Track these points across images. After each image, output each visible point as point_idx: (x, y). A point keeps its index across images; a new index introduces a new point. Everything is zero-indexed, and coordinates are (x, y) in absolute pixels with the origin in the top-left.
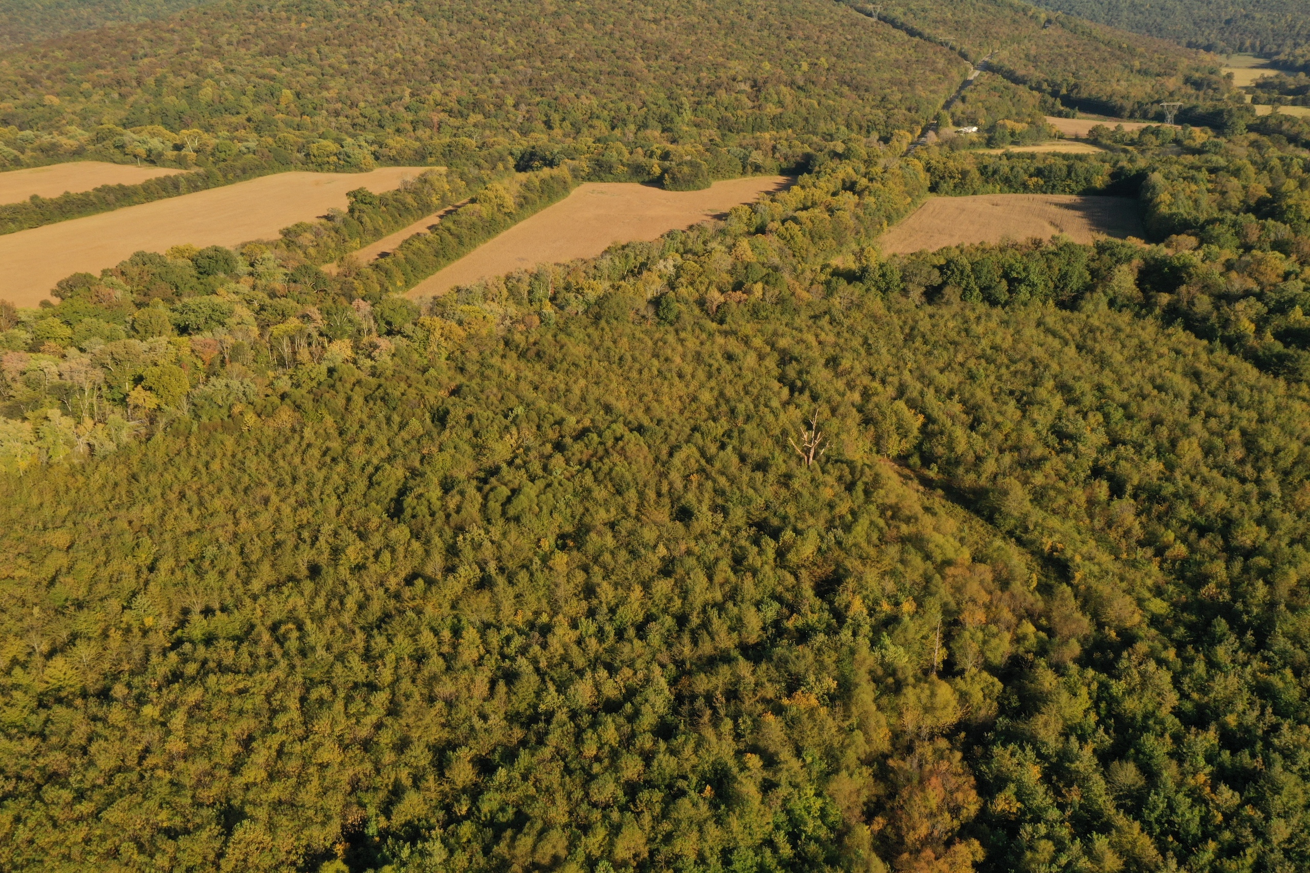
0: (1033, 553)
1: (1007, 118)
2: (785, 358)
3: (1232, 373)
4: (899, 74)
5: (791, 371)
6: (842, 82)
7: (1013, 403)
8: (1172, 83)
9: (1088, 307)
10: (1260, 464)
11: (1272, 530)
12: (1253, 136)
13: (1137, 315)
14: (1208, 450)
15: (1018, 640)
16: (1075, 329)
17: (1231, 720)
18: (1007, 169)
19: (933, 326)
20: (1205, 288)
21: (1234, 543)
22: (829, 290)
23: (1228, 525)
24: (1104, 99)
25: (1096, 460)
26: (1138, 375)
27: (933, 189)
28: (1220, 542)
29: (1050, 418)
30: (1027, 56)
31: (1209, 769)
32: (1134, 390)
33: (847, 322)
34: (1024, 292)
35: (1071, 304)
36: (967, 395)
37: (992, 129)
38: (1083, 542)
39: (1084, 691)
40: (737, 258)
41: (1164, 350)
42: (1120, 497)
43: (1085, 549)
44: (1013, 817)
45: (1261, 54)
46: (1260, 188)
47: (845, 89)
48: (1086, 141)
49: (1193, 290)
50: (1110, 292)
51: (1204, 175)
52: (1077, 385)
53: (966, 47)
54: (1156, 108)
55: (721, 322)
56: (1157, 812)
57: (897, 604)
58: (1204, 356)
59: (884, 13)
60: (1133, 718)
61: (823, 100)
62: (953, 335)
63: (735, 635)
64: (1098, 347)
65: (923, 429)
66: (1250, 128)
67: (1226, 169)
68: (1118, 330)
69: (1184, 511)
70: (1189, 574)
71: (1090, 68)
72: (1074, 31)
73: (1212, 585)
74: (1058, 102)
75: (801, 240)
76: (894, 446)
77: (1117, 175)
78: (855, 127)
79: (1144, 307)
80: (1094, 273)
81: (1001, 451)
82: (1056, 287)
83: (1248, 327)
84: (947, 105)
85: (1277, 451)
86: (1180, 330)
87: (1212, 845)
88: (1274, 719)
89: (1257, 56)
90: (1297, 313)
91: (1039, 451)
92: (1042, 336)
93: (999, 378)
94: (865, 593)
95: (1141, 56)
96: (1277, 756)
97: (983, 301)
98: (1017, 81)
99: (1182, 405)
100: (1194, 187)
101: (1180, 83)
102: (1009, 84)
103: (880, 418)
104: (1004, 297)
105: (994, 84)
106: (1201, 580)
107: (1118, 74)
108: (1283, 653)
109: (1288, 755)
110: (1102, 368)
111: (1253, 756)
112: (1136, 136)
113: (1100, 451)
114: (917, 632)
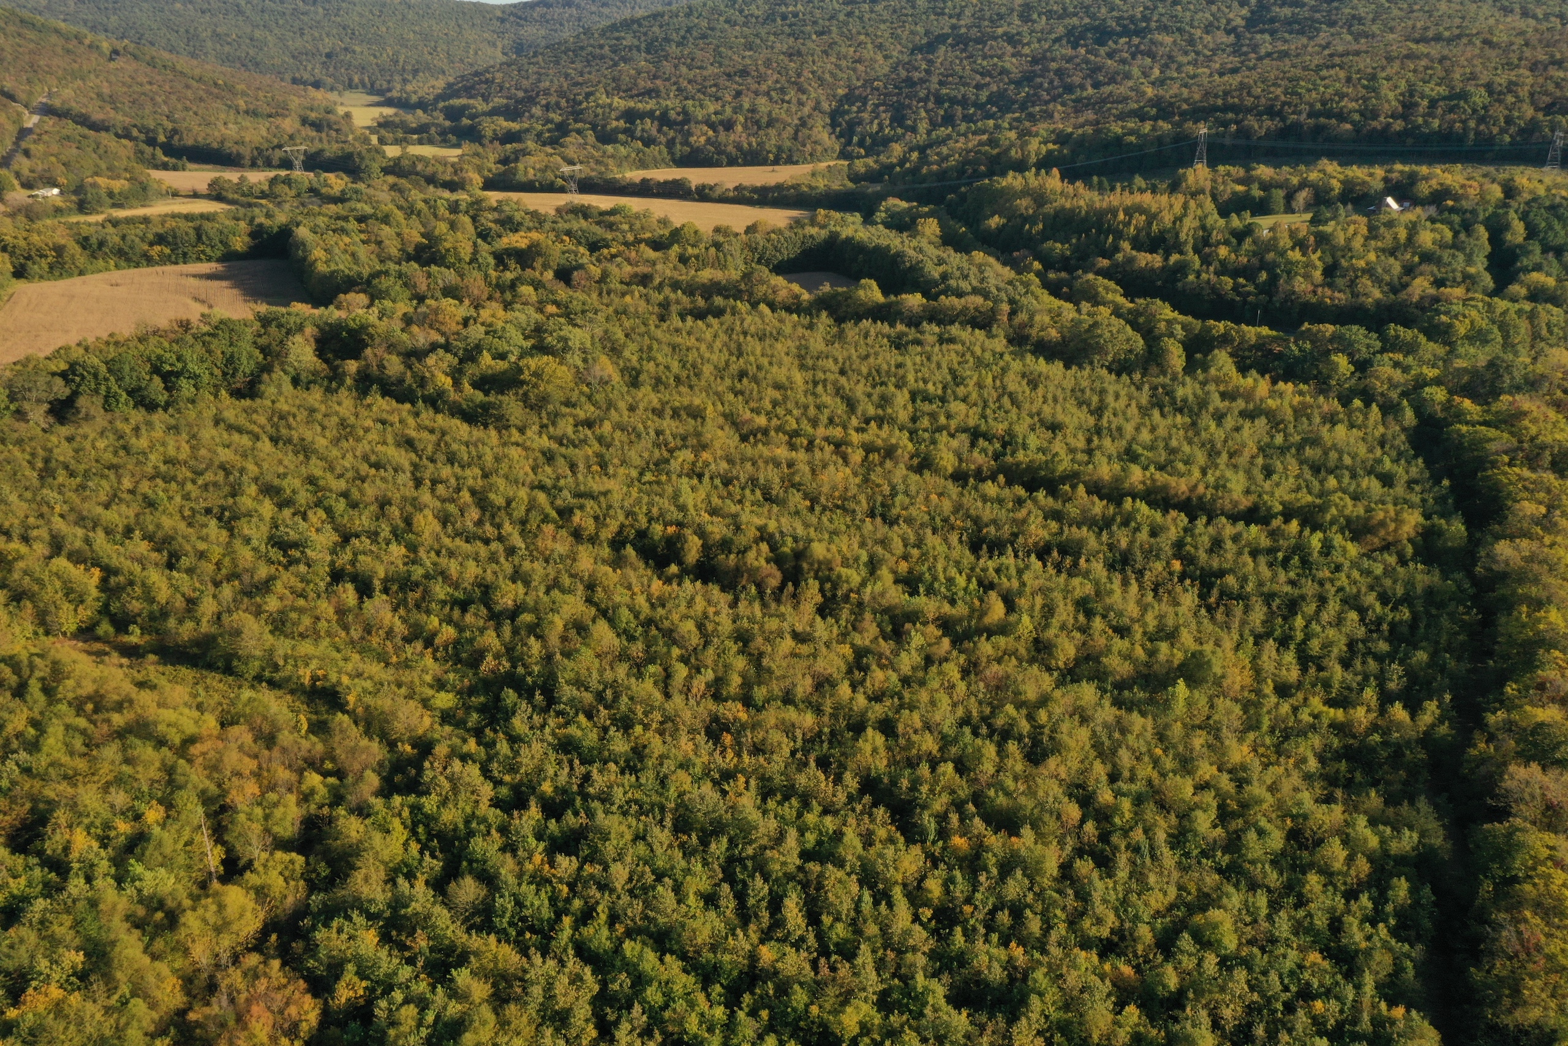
0: (292, 692)
1: (97, 174)
3: (444, 433)
7: (213, 522)
8: (289, 124)
9: (270, 390)
10: (497, 520)
11: (527, 583)
12: (391, 179)
13: (328, 390)
14: (445, 520)
15: (306, 798)
16: (262, 420)
17: (547, 788)
18: (117, 239)
19: (77, 451)
20: (391, 348)
21: (498, 608)
23: (486, 591)
24: (215, 145)
25: (332, 563)
26: (349, 456)
27: (20, 273)
28: (484, 611)
29: (265, 529)
30: (99, 95)
31: (542, 846)
32: (350, 475)
34: (186, 388)
35: (249, 390)
36: (151, 528)
37: (79, 189)
38: (346, 660)
39: (396, 823)
41: (369, 423)
42: (370, 597)
43: (350, 667)
44: (362, 1001)
45: (372, 90)
46: (414, 235)
48: (207, 197)
49: (380, 351)
50: (290, 370)
51: (353, 225)
52: (285, 483)
53: (9, 86)
54: (278, 154)
56: (508, 915)
57: (138, 817)
58: (411, 421)
60: (455, 829)
62: (108, 457)
64: (295, 435)
65: (104, 585)
66: (386, 171)
67: (374, 216)
68: (312, 411)
69: (440, 590)
70: (464, 654)
71: (187, 109)
72: (152, 63)
73: (489, 658)
74: (159, 152)
76: (69, 618)
77: (258, 233)
79: (333, 379)
80: (265, 350)
81: (217, 584)
82: (225, 374)
83: (445, 382)
85: (509, 502)
86: (379, 397)
87: (567, 921)
88: (583, 769)
89: (370, 94)
90: (486, 359)
91: (263, 571)
92: (225, 435)
93: (187, 497)
94: (86, 821)
95: (244, 94)
96: (596, 804)
97: (135, 407)
98: (96, 127)
99: (404, 478)
100: (347, 240)
101: (297, 124)
102: (86, 131)
103: (36, 588)
104: (162, 398)
105: (65, 132)
106: (477, 658)
107: (223, 116)
108: (572, 701)
109: (605, 798)
110: (307, 458)
111: (576, 814)
112: (266, 188)
113: (333, 552)
114: (176, 842)
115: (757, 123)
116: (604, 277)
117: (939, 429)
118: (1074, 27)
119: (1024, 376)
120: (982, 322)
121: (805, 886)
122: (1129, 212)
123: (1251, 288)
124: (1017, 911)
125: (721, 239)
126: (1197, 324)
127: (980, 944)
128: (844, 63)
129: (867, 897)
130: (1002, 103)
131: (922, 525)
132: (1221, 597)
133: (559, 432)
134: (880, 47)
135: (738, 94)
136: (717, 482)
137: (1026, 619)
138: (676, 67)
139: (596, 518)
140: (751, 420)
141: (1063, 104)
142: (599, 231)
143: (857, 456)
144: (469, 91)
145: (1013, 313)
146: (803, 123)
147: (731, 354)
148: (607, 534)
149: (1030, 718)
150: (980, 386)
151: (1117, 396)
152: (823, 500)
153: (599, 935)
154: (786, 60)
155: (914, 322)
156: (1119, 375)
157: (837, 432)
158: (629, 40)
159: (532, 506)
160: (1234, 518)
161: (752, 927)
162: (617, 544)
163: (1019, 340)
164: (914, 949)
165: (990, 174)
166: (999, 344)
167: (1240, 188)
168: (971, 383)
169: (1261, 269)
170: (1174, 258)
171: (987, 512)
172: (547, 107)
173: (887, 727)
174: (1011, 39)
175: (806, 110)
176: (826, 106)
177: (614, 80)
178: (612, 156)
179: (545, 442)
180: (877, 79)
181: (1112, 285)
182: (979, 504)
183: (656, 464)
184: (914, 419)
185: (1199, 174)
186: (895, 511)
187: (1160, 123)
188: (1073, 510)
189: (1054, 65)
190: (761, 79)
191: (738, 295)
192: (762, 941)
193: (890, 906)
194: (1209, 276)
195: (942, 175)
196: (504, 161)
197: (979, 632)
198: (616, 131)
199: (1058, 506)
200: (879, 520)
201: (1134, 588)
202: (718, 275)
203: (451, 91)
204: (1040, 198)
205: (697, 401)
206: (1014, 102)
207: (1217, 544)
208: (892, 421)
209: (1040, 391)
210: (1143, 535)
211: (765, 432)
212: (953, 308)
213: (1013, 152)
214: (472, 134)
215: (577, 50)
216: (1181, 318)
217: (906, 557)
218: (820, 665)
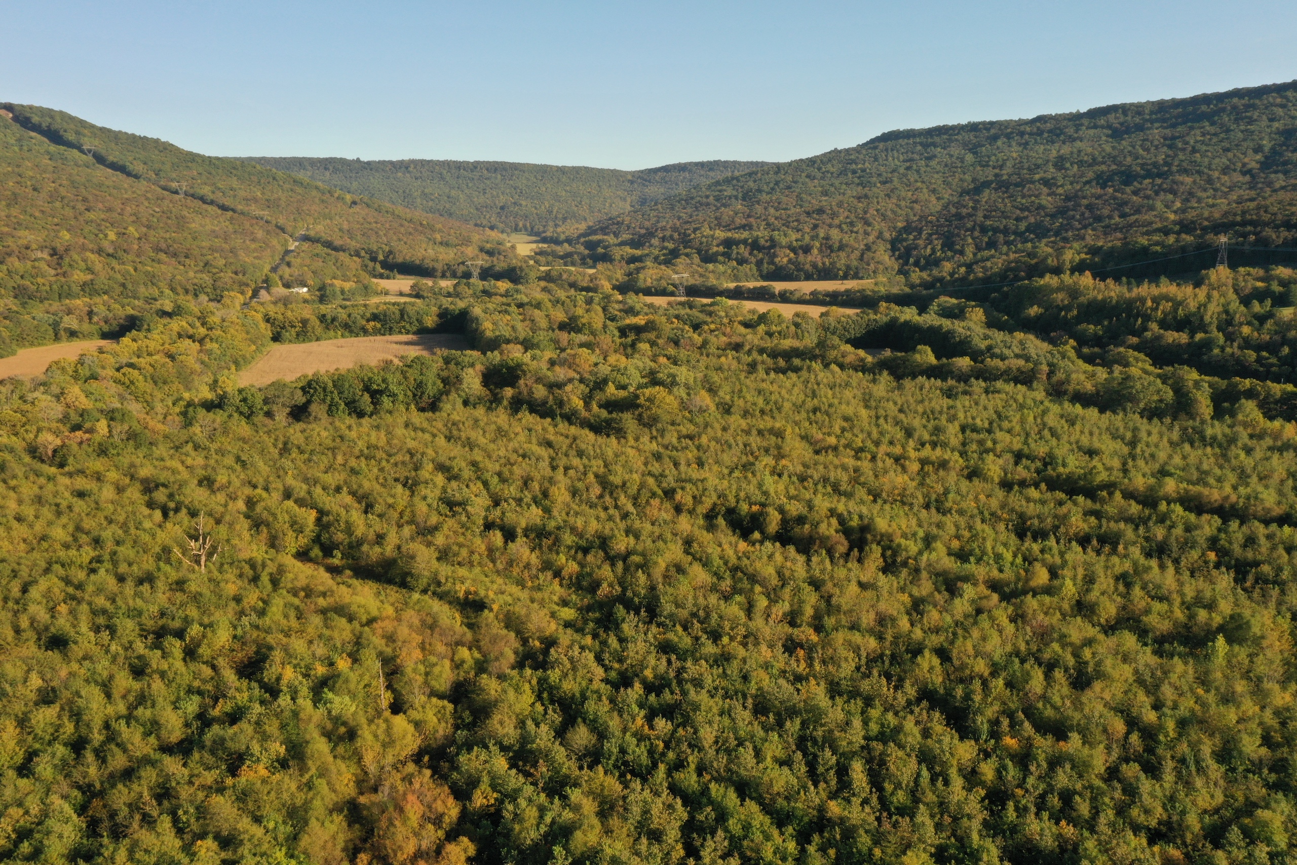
0: (450, 603)
1: (334, 278)
2: (149, 487)
3: (575, 439)
4: (218, 242)
5: (160, 496)
6: (158, 249)
7: (400, 487)
8: (470, 251)
9: (446, 407)
10: (615, 495)
11: (637, 537)
12: (543, 284)
13: (489, 409)
14: (574, 492)
15: (457, 665)
16: (440, 425)
17: (648, 673)
18: (345, 316)
19: (307, 438)
20: (539, 380)
21: (612, 553)
22: (187, 420)
23: (603, 542)
24: (418, 262)
25: (486, 518)
26: (503, 449)
27: (276, 338)
28: (601, 554)
29: (438, 492)
30: (340, 230)
31: (643, 713)
32: (503, 461)
33: (214, 447)
34: (386, 402)
35: (433, 406)
36: (355, 487)
37: (322, 288)
38: (492, 582)
39: (527, 687)
40: (68, 406)
41: (519, 429)
42: (513, 541)
43: (495, 587)
44: (492, 809)
45: (532, 233)
46: (560, 316)
47: (162, 256)
48: (410, 295)
49: (529, 383)
50: (463, 394)
51: (513, 309)
52: (454, 464)
53: (281, 221)
54: (462, 268)
55: (62, 465)
56: (613, 758)
57: (331, 664)
58: (551, 429)
59: (191, 191)
60: (574, 695)
61: (139, 266)
62: (329, 442)
63: (152, 739)
64: (463, 435)
65: (318, 520)
66: (540, 279)
67: (530, 304)
68: (476, 421)
69: (568, 539)
70: (585, 583)
71: (400, 240)
72: (379, 210)
73: (605, 585)
74: (378, 266)
75: (143, 385)
76: (292, 542)
77: (444, 314)
78: (180, 290)
79: (494, 401)
80: (445, 381)
81: (400, 526)
82: (414, 395)
83: (578, 404)
84: (274, 269)
85: (624, 484)
86: (527, 413)
87: (662, 767)
88: (679, 664)
89: (530, 235)
90: (611, 389)
91: (434, 519)
92: (413, 433)
93: (382, 470)
94: (295, 662)
95: (440, 231)
96: (689, 686)
97: (350, 414)
98: (336, 249)
99: (545, 465)
100: (509, 318)
101: (477, 252)
102: (330, 251)
103: (271, 519)
104: (369, 409)
105: (316, 251)
106: (594, 586)
107: (424, 246)
108: (671, 616)
109: (698, 683)
110: (471, 450)
111: (672, 693)
112: (451, 290)
113: (488, 509)
114: (358, 682)
115: (830, 248)
116: (705, 343)
117: (987, 451)
118: (1102, 172)
119: (1062, 416)
120: (1025, 379)
121: (869, 761)
122: (1156, 300)
123: (1273, 360)
124: (1067, 797)
125: (800, 321)
126: (1223, 384)
127: (1031, 817)
128: (903, 203)
129: (925, 773)
130: (1039, 231)
131: (972, 517)
132: (1256, 582)
133: (666, 441)
134: (934, 191)
135: (815, 227)
136: (795, 479)
137: (1069, 582)
138: (766, 208)
139: (694, 497)
140: (823, 440)
141: (1093, 230)
142: (702, 317)
143: (915, 467)
144: (604, 230)
145: (1051, 374)
146: (868, 248)
147: (806, 396)
148: (702, 509)
149: (1076, 655)
150: (1023, 421)
151: (1149, 434)
152: (884, 495)
153: (689, 779)
154: (855, 202)
155: (964, 378)
156: (1150, 419)
157: (898, 450)
158: (729, 191)
159: (642, 485)
160: (1267, 522)
161: (822, 785)
162: (710, 517)
163: (1057, 392)
164: (969, 817)
165: (1029, 277)
166: (1040, 395)
167: (1260, 284)
168: (1015, 420)
169: (1283, 344)
170: (1199, 336)
171: (1031, 509)
172: (663, 239)
173: (943, 654)
174: (1046, 182)
175: (871, 238)
176: (887, 235)
177: (716, 218)
178: (713, 272)
179: (654, 446)
180: (931, 215)
181: (1142, 356)
182: (1024, 503)
183: (744, 466)
184: (964, 444)
185: (1221, 273)
186: (948, 505)
187: (1183, 236)
188: (1110, 509)
189: (1085, 202)
190: (834, 215)
191: (814, 358)
192: (830, 798)
193: (946, 783)
194: (1233, 349)
195: (987, 280)
196: (630, 274)
197: (1025, 592)
198: (717, 254)
199: (1097, 506)
200: (933, 511)
201: (1171, 570)
202: (796, 344)
203: (591, 231)
204: (1074, 293)
205: (778, 425)
206: (1049, 230)
207: (1250, 541)
208: (944, 445)
209: (1078, 427)
210: (1178, 531)
211: (835, 449)
212: (998, 369)
213: (1049, 261)
214: (606, 258)
215: (688, 200)
216: (1207, 378)
217: (958, 537)
218: (882, 606)
